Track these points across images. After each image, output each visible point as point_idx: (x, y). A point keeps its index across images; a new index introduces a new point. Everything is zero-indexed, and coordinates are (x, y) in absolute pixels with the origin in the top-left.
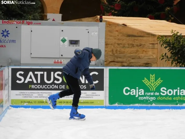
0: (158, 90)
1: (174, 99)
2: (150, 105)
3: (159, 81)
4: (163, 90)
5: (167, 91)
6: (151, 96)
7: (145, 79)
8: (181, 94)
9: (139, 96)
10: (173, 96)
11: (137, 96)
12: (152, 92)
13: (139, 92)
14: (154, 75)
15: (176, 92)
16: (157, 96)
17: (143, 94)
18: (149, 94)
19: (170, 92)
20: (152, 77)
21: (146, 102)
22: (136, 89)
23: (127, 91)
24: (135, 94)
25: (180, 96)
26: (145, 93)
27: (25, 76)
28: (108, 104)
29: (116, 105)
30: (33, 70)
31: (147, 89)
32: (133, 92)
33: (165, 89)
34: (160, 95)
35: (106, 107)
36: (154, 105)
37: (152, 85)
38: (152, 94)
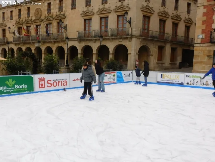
0: (14, 86)
1: (22, 90)
2: (10, 94)
3: (14, 82)
4: (16, 86)
5: (18, 86)
6: (10, 89)
7: (7, 81)
8: (25, 87)
9: (4, 90)
10: (21, 88)
11: (3, 90)
12: (11, 87)
13: (4, 88)
14: (11, 79)
15: (23, 87)
16: (13, 89)
17: (6, 89)
18: (9, 88)
19: (20, 87)
20: (11, 80)
21: (8, 92)
22: (2, 87)
24: (1, 89)
25: (24, 88)
26: (7, 88)
31: (8, 86)
33: (17, 85)
34: (15, 89)
36: (12, 94)
37: (11, 84)
38: (11, 88)
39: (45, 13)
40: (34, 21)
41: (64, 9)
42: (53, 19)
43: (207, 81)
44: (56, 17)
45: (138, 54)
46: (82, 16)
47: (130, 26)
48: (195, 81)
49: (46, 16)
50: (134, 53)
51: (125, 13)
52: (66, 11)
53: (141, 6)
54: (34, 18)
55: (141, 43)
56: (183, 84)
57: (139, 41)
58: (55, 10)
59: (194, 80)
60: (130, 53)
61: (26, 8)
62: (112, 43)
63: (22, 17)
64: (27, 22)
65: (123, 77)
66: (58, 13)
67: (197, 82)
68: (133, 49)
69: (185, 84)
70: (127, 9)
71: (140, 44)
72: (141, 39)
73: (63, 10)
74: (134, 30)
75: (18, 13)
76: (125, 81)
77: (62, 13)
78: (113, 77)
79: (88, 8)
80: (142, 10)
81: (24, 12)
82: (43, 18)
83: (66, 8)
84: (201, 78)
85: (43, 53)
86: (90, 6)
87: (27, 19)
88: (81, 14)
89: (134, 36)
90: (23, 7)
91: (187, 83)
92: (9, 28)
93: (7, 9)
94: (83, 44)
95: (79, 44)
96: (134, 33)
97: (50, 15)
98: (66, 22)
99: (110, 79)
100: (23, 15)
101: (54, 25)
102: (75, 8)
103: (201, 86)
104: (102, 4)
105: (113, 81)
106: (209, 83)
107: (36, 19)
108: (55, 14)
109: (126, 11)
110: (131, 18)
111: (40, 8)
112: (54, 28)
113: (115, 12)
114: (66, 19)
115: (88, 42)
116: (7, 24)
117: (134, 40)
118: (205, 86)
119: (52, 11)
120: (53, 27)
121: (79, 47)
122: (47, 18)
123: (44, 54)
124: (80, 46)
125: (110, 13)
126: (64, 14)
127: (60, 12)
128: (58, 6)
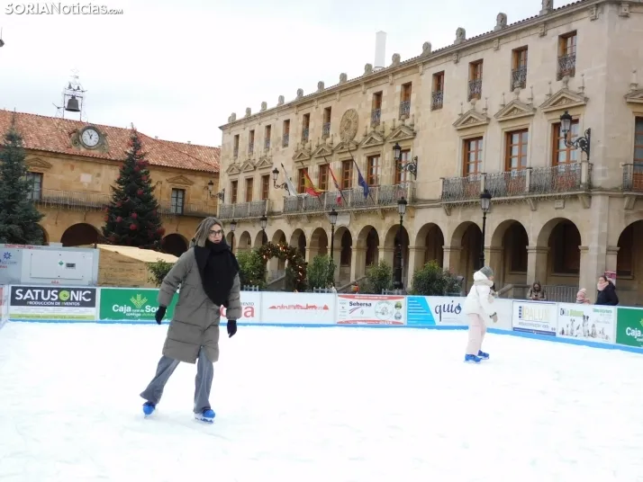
3: (145, 300)
4: (148, 307)
7: (133, 297)
11: (125, 313)
13: (126, 309)
16: (142, 313)
17: (130, 311)
18: (135, 311)
21: (133, 317)
23: (116, 308)
27: (24, 293)
28: (99, 320)
29: (106, 320)
30: (32, 289)
32: (122, 309)
35: (97, 322)
37: (138, 303)
39: (365, 124)
40: (338, 146)
41: (412, 111)
42: (384, 140)
43: (594, 326)
44: (391, 135)
45: (618, 252)
46: (458, 130)
47: (585, 158)
48: (575, 327)
49: (369, 132)
50: (599, 249)
51: (562, 118)
52: (419, 115)
53: (626, 90)
54: (337, 140)
55: (631, 212)
56: (554, 334)
57: (620, 205)
58: (390, 116)
59: (573, 321)
60: (587, 249)
61: (322, 112)
62: (536, 213)
63: (310, 138)
64: (321, 153)
65: (433, 312)
66: (398, 123)
67: (578, 328)
68: (595, 232)
69: (558, 335)
70: (578, 101)
71: (627, 216)
72: (626, 200)
73: (411, 113)
74: (598, 168)
75: (300, 127)
76: (438, 323)
77: (408, 122)
78: (395, 310)
79: (473, 104)
80: (628, 100)
81: (316, 124)
82: (359, 138)
83: (418, 108)
84: (584, 317)
85: (354, 246)
86: (479, 97)
87: (321, 142)
88: (455, 125)
89: (601, 189)
90: (314, 108)
91: (560, 330)
92: (276, 172)
93: (276, 115)
94: (459, 218)
95: (447, 218)
96: (599, 180)
97: (379, 129)
98: (418, 149)
99: (383, 314)
100: (313, 129)
101: (386, 159)
102: (441, 107)
103: (585, 339)
104: (513, 89)
105: (394, 320)
106: (598, 333)
107: (342, 143)
108: (389, 125)
109: (566, 112)
110: (589, 132)
111: (353, 111)
112: (386, 168)
113: (546, 113)
114: (416, 140)
115: (469, 211)
116: (274, 160)
117: (598, 201)
118: (591, 339)
119: (383, 117)
120: (383, 167)
121: (448, 227)
122: (370, 139)
123: (358, 249)
124: (449, 223)
125: (533, 115)
126: (413, 125)
127: (403, 120)
128: (397, 102)
